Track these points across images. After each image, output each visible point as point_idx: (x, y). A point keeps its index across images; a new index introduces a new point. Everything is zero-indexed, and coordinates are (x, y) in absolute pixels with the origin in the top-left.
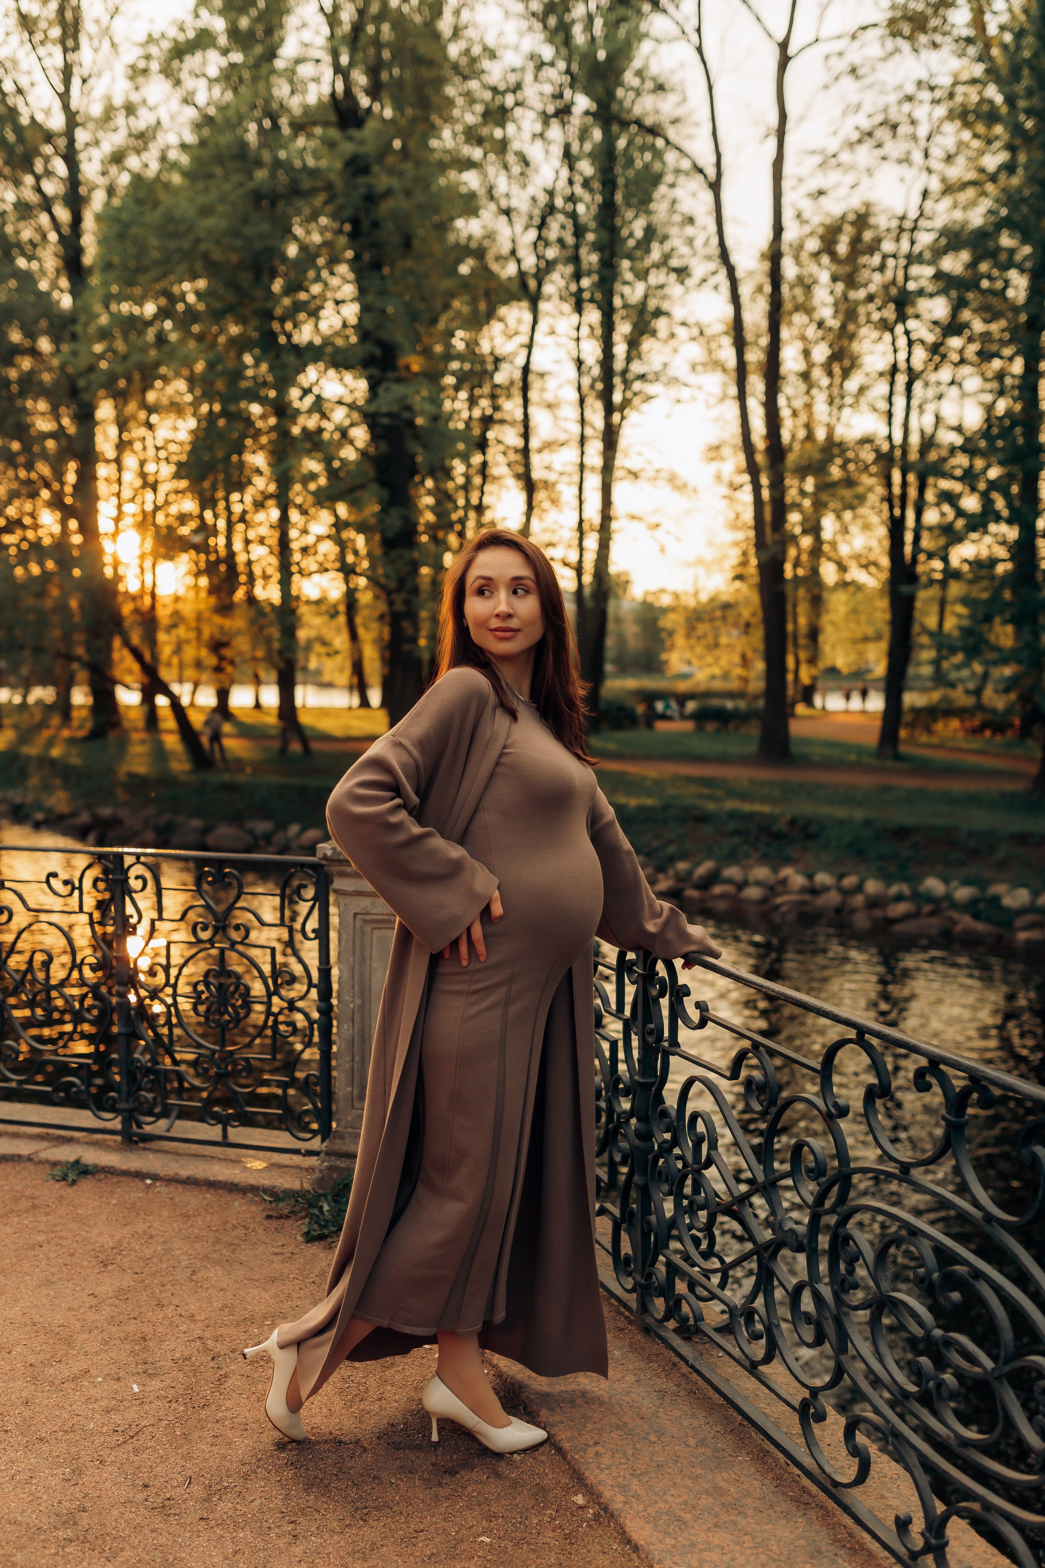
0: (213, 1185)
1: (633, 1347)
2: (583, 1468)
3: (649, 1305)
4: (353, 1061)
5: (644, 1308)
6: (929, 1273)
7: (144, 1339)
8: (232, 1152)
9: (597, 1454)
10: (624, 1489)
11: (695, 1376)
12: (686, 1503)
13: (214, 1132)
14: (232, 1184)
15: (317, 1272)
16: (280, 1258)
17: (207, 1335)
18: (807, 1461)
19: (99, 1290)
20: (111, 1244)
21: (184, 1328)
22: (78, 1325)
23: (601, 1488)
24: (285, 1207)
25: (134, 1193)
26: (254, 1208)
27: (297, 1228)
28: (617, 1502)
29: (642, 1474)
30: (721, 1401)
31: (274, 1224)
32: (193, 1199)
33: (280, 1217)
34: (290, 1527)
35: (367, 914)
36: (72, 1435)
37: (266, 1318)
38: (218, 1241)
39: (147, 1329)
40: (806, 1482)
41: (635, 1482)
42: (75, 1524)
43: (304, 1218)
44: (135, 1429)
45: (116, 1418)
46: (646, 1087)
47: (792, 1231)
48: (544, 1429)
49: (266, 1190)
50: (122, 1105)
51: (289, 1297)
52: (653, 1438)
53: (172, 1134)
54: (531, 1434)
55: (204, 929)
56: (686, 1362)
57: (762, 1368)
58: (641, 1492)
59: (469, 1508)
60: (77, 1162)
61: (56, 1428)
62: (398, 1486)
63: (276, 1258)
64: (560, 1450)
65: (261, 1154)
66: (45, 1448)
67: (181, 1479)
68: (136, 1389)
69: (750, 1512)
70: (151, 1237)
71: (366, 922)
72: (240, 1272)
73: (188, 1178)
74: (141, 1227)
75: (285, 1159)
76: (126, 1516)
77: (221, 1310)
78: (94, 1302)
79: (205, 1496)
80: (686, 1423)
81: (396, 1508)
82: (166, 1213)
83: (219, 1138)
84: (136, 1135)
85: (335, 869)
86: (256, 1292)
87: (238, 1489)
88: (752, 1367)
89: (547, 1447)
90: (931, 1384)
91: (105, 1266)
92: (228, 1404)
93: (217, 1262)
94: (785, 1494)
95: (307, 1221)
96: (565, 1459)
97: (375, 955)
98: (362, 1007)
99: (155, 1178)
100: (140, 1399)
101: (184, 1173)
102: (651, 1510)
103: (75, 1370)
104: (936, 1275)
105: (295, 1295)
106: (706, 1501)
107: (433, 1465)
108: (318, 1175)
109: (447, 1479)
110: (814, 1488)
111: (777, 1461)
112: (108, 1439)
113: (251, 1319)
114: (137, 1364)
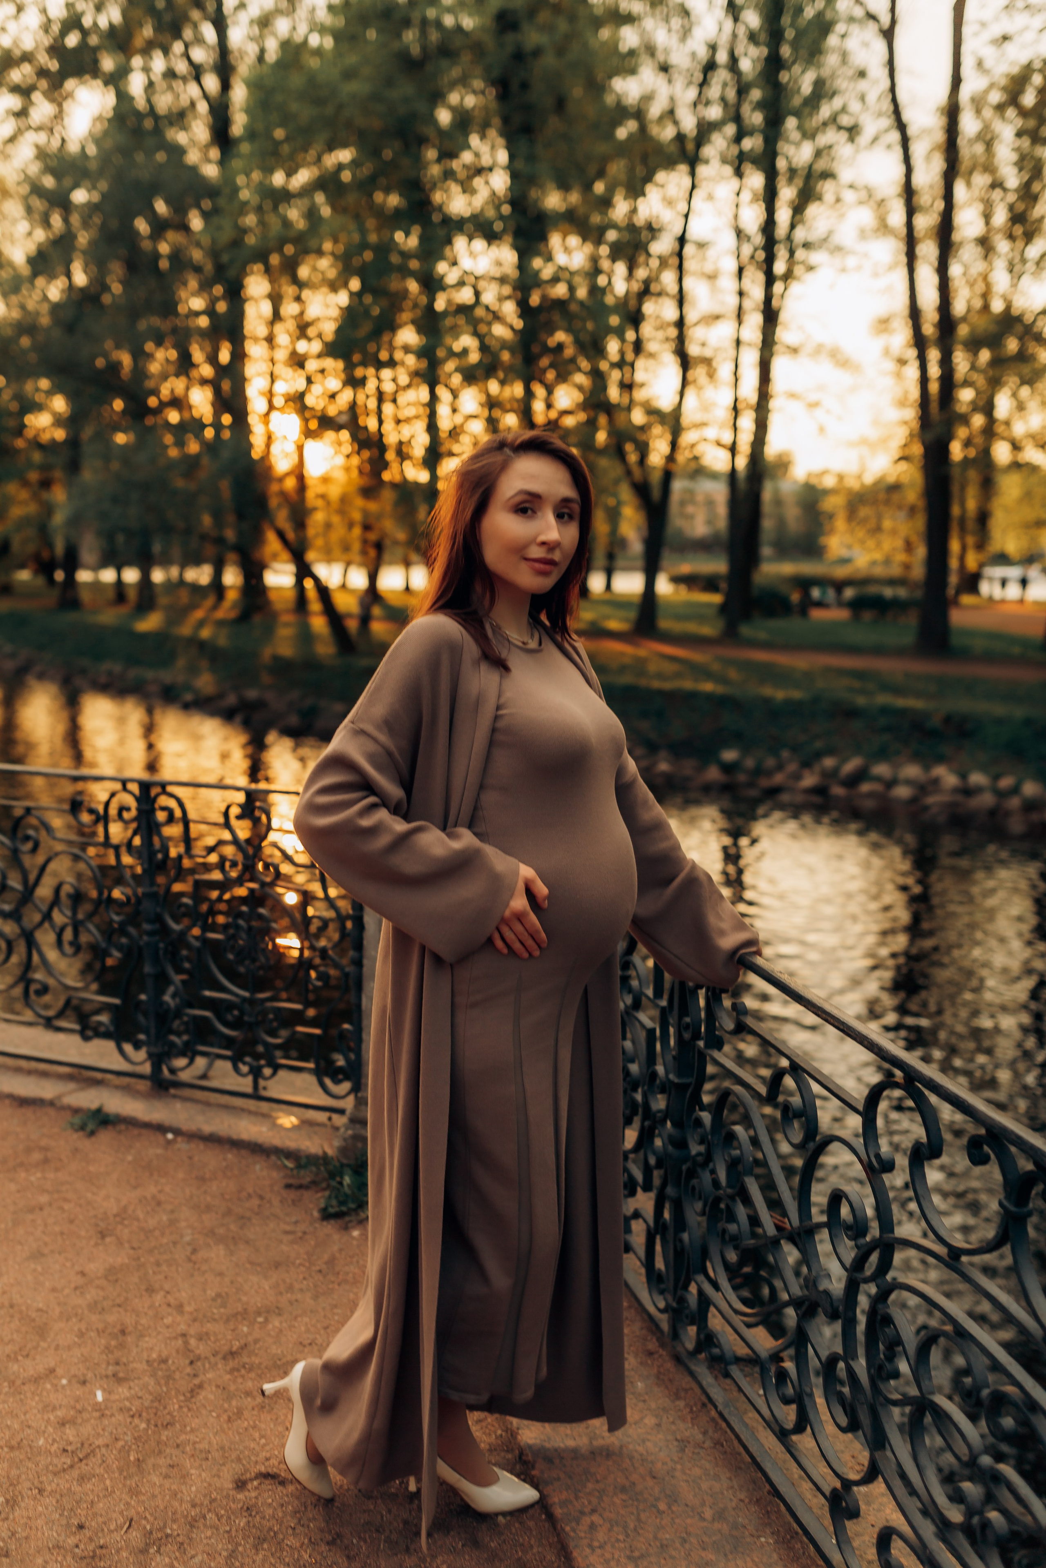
0: (236, 1144)
1: (661, 1379)
2: (572, 1545)
3: (681, 1331)
5: (675, 1335)
7: (123, 1332)
8: (264, 1106)
9: (592, 1525)
13: (246, 1083)
14: (256, 1144)
15: (326, 1257)
16: (291, 1237)
17: (192, 1331)
19: (90, 1267)
20: (115, 1210)
21: (168, 1321)
22: (58, 1310)
24: (307, 1177)
25: (152, 1149)
26: (274, 1175)
27: (315, 1200)
29: (642, 1556)
30: (748, 1459)
31: (293, 1194)
32: (213, 1160)
33: (300, 1187)
36: (17, 1453)
37: (259, 1314)
38: (229, 1212)
39: (129, 1320)
43: (324, 1189)
44: (87, 1450)
45: (70, 1432)
46: (680, 1090)
47: (827, 1291)
50: (152, 1050)
51: (290, 1288)
52: (662, 1506)
53: (207, 1080)
55: (234, 864)
56: (716, 1407)
57: (794, 1438)
60: (99, 1111)
63: (286, 1238)
64: (550, 1517)
65: (293, 1110)
67: (121, 1520)
68: (100, 1396)
70: (159, 1204)
72: (244, 1254)
73: (211, 1135)
74: (151, 1190)
75: (318, 1116)
77: (214, 1300)
78: (80, 1281)
79: (142, 1545)
80: (705, 1486)
82: (181, 1175)
83: (249, 1090)
84: (167, 1080)
86: (254, 1279)
87: (180, 1539)
88: (783, 1435)
90: (977, 1518)
91: (103, 1237)
92: (195, 1422)
93: (221, 1240)
95: (327, 1193)
96: (555, 1528)
99: (177, 1132)
100: (101, 1411)
101: (207, 1129)
103: (41, 1368)
105: (297, 1286)
108: (344, 1140)
112: (55, 1461)
113: (243, 1315)
114: (108, 1364)
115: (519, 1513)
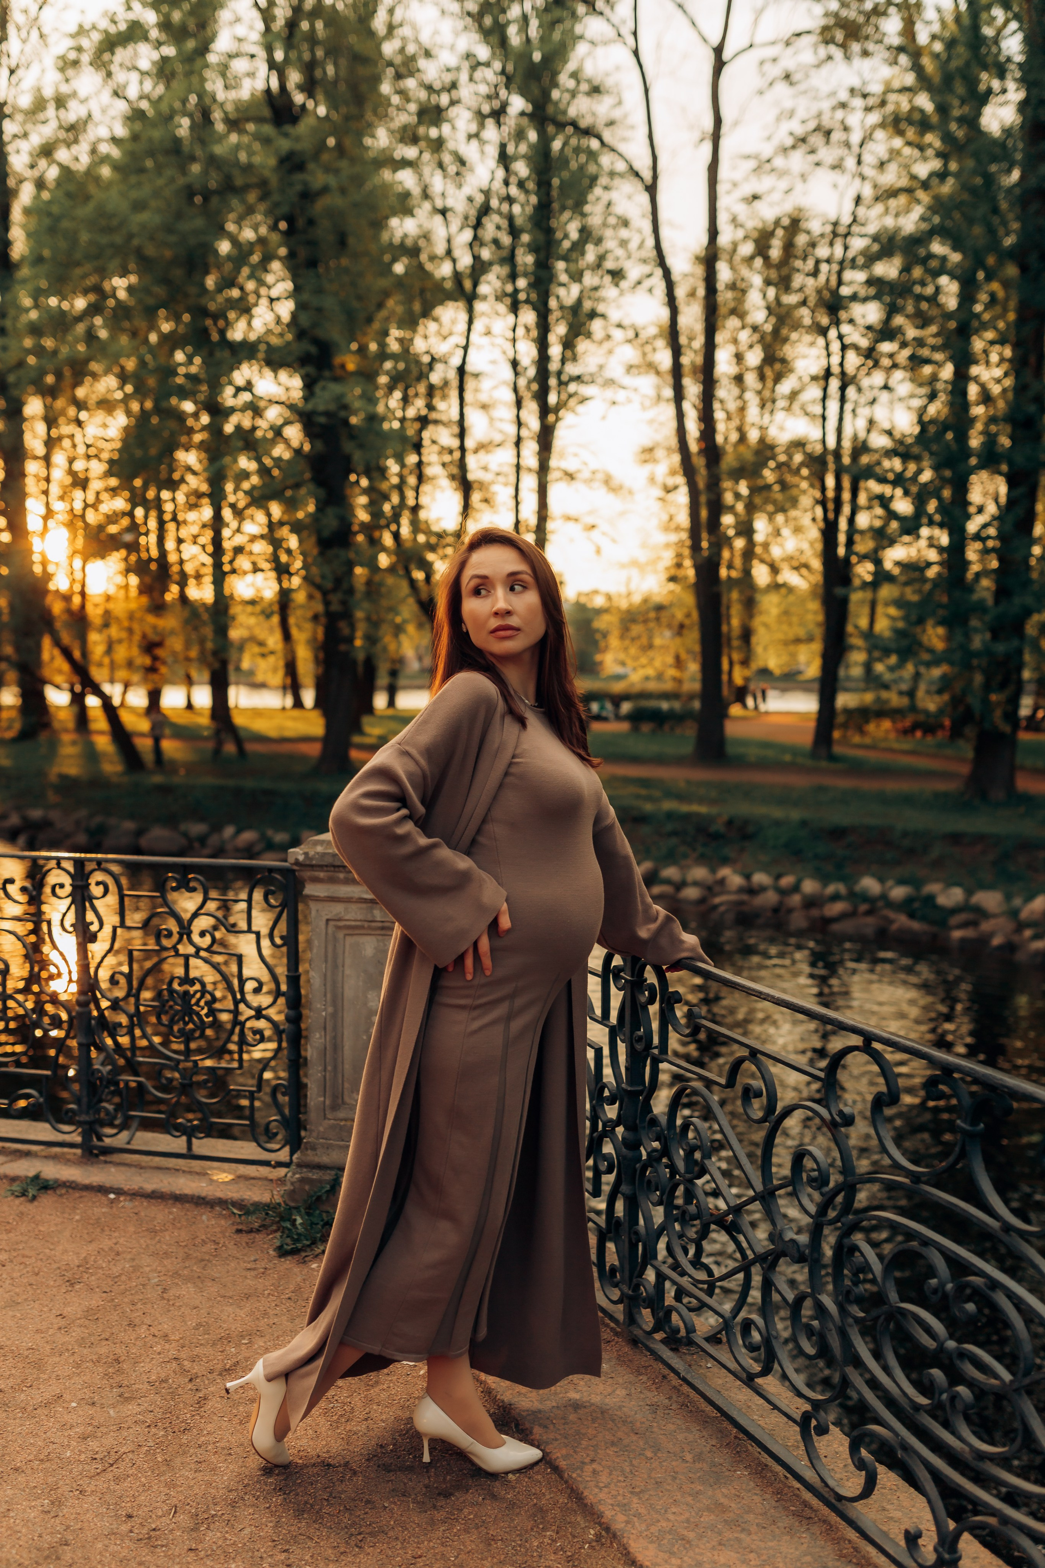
0: (179, 1199)
1: (621, 1360)
2: (581, 1487)
3: (637, 1316)
4: (325, 1070)
5: (632, 1319)
6: (942, 1285)
7: (117, 1361)
8: (196, 1164)
9: (594, 1472)
10: (624, 1507)
11: (686, 1388)
12: (688, 1521)
13: (178, 1144)
14: (199, 1197)
15: (292, 1287)
16: (253, 1273)
17: (183, 1355)
18: (809, 1475)
19: (68, 1310)
20: (77, 1262)
21: (158, 1348)
22: (48, 1348)
23: (602, 1508)
24: (255, 1221)
25: (98, 1208)
26: (223, 1222)
27: (270, 1241)
28: (619, 1522)
29: (642, 1492)
30: (715, 1413)
31: (245, 1238)
32: (159, 1213)
33: (251, 1231)
34: (283, 1556)
35: (340, 920)
36: (48, 1464)
37: (243, 1337)
38: (188, 1257)
39: (120, 1350)
40: (807, 1496)
41: (635, 1500)
42: (58, 1558)
43: (275, 1231)
44: (114, 1457)
45: (93, 1444)
46: (633, 1095)
47: (793, 1241)
48: (538, 1447)
49: (235, 1204)
50: (83, 1118)
51: (265, 1314)
52: (649, 1454)
53: (134, 1146)
54: (525, 1454)
56: (677, 1373)
57: (759, 1381)
58: (643, 1511)
59: (467, 1531)
60: (37, 1177)
61: (31, 1457)
62: (391, 1510)
63: (249, 1274)
64: (556, 1469)
65: (226, 1165)
66: (21, 1478)
67: (166, 1508)
69: (753, 1529)
70: (118, 1254)
71: (339, 928)
72: (213, 1289)
73: (153, 1192)
74: (106, 1243)
75: (251, 1170)
76: (111, 1549)
77: (196, 1328)
78: (62, 1323)
79: (192, 1525)
80: (680, 1437)
81: (391, 1534)
82: (131, 1229)
83: (184, 1151)
84: (96, 1147)
85: (307, 874)
86: (230, 1309)
87: (226, 1517)
88: (749, 1380)
89: (542, 1466)
90: (944, 1396)
91: (72, 1285)
92: (210, 1427)
93: (188, 1280)
94: (786, 1508)
95: (278, 1234)
96: (562, 1477)
97: (348, 961)
98: (334, 1015)
99: (119, 1192)
100: (118, 1425)
101: (149, 1187)
102: (653, 1529)
103: (47, 1395)
105: (271, 1312)
106: (707, 1518)
107: (427, 1487)
108: (289, 1187)
109: (441, 1502)
110: (815, 1502)
111: (776, 1474)
112: (87, 1467)
113: (227, 1339)
114: (112, 1387)
115: (525, 1469)
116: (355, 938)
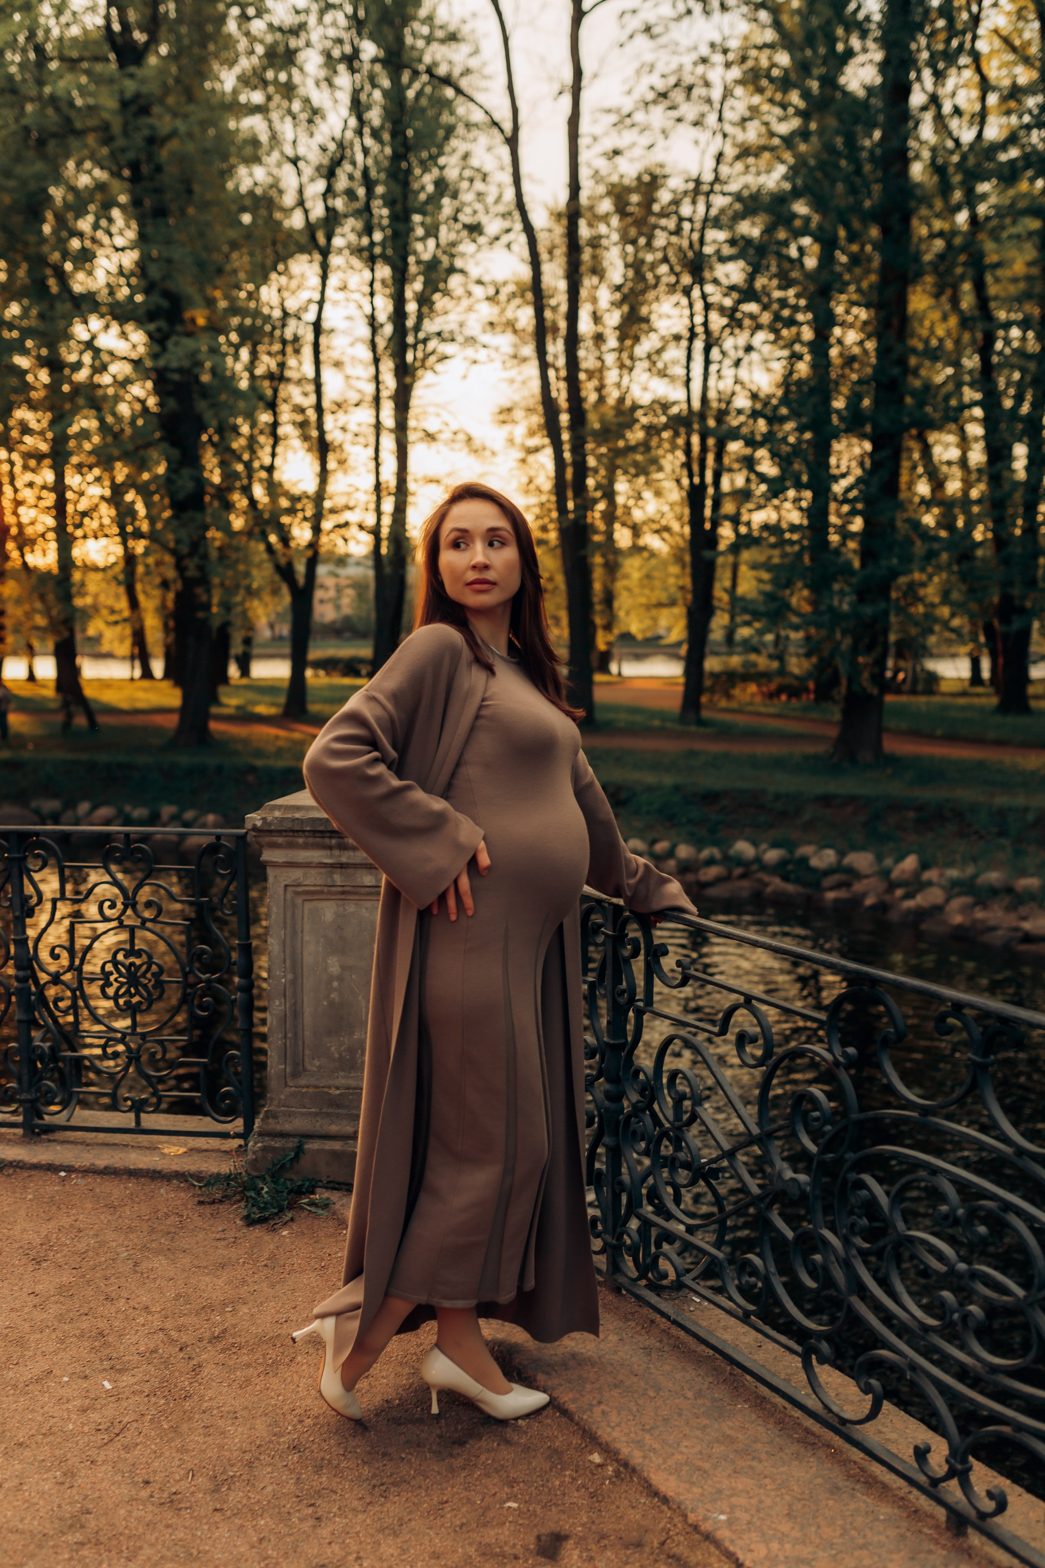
0: (133, 1174)
2: (594, 1428)
3: (622, 1265)
4: (285, 1037)
5: (615, 1268)
6: (953, 1210)
7: (101, 1334)
8: (143, 1139)
9: (603, 1412)
10: (639, 1444)
11: (675, 1331)
12: (700, 1453)
14: (154, 1171)
15: (266, 1255)
16: (224, 1243)
17: (168, 1325)
18: (812, 1403)
19: (39, 1288)
20: (39, 1241)
21: (141, 1320)
22: (27, 1326)
23: (618, 1445)
24: (217, 1192)
25: (51, 1186)
26: (182, 1195)
27: (234, 1212)
28: (636, 1458)
29: (652, 1428)
30: (709, 1351)
31: (208, 1209)
32: (115, 1189)
33: (213, 1202)
34: (310, 1510)
35: (299, 885)
36: (51, 1438)
37: (225, 1305)
38: (153, 1230)
39: (102, 1324)
40: (809, 1423)
41: (647, 1436)
42: (82, 1527)
43: (240, 1201)
44: (118, 1426)
45: (95, 1416)
46: (615, 1048)
47: (793, 1180)
48: (545, 1392)
49: (192, 1176)
50: (24, 1096)
51: (244, 1282)
52: (652, 1393)
53: (73, 1122)
54: (533, 1399)
55: (113, 906)
56: (667, 1317)
58: (656, 1446)
59: (487, 1475)
61: (33, 1432)
62: (409, 1461)
63: (220, 1244)
64: (565, 1412)
65: (174, 1138)
66: (27, 1453)
67: (182, 1472)
68: (107, 1385)
69: (763, 1456)
70: (80, 1230)
71: (297, 893)
72: (186, 1260)
73: (106, 1168)
74: (66, 1221)
75: (201, 1142)
76: (134, 1514)
77: (176, 1299)
78: (37, 1300)
79: (212, 1487)
80: (678, 1376)
81: (413, 1483)
82: (89, 1205)
83: (133, 1125)
84: (38, 1126)
85: (266, 839)
86: (207, 1279)
87: (245, 1478)
88: (744, 1317)
89: (550, 1411)
90: (956, 1316)
91: (38, 1263)
92: (210, 1393)
93: (158, 1252)
94: (790, 1436)
95: (243, 1204)
96: (571, 1419)
97: (307, 927)
98: (294, 982)
99: (70, 1169)
100: (116, 1396)
101: (101, 1163)
102: (670, 1462)
103: (36, 1372)
104: (961, 1212)
105: (250, 1280)
106: (718, 1450)
107: (440, 1437)
108: (251, 1156)
109: (457, 1450)
110: (816, 1427)
111: (775, 1406)
112: (92, 1438)
113: (209, 1308)
114: (101, 1360)
116: (315, 904)
